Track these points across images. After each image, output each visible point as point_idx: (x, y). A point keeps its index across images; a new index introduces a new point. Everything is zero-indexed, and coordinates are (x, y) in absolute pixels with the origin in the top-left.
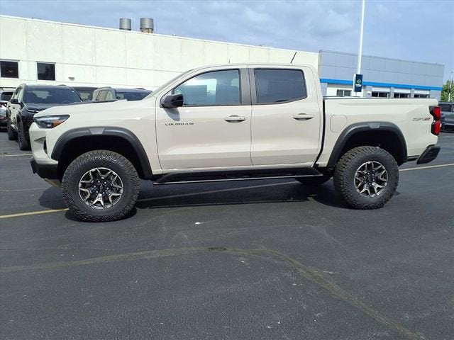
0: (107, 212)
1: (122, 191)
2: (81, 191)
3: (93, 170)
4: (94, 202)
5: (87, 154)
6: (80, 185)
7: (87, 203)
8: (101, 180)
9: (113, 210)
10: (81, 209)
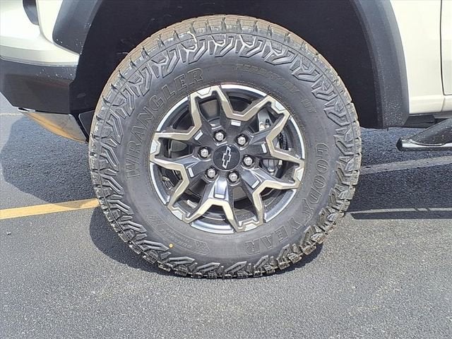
0: (244, 245)
1: (299, 173)
2: (159, 168)
3: (205, 92)
4: (202, 211)
5: (183, 28)
6: (155, 146)
7: (178, 212)
8: (228, 130)
9: (267, 241)
10: (156, 232)
